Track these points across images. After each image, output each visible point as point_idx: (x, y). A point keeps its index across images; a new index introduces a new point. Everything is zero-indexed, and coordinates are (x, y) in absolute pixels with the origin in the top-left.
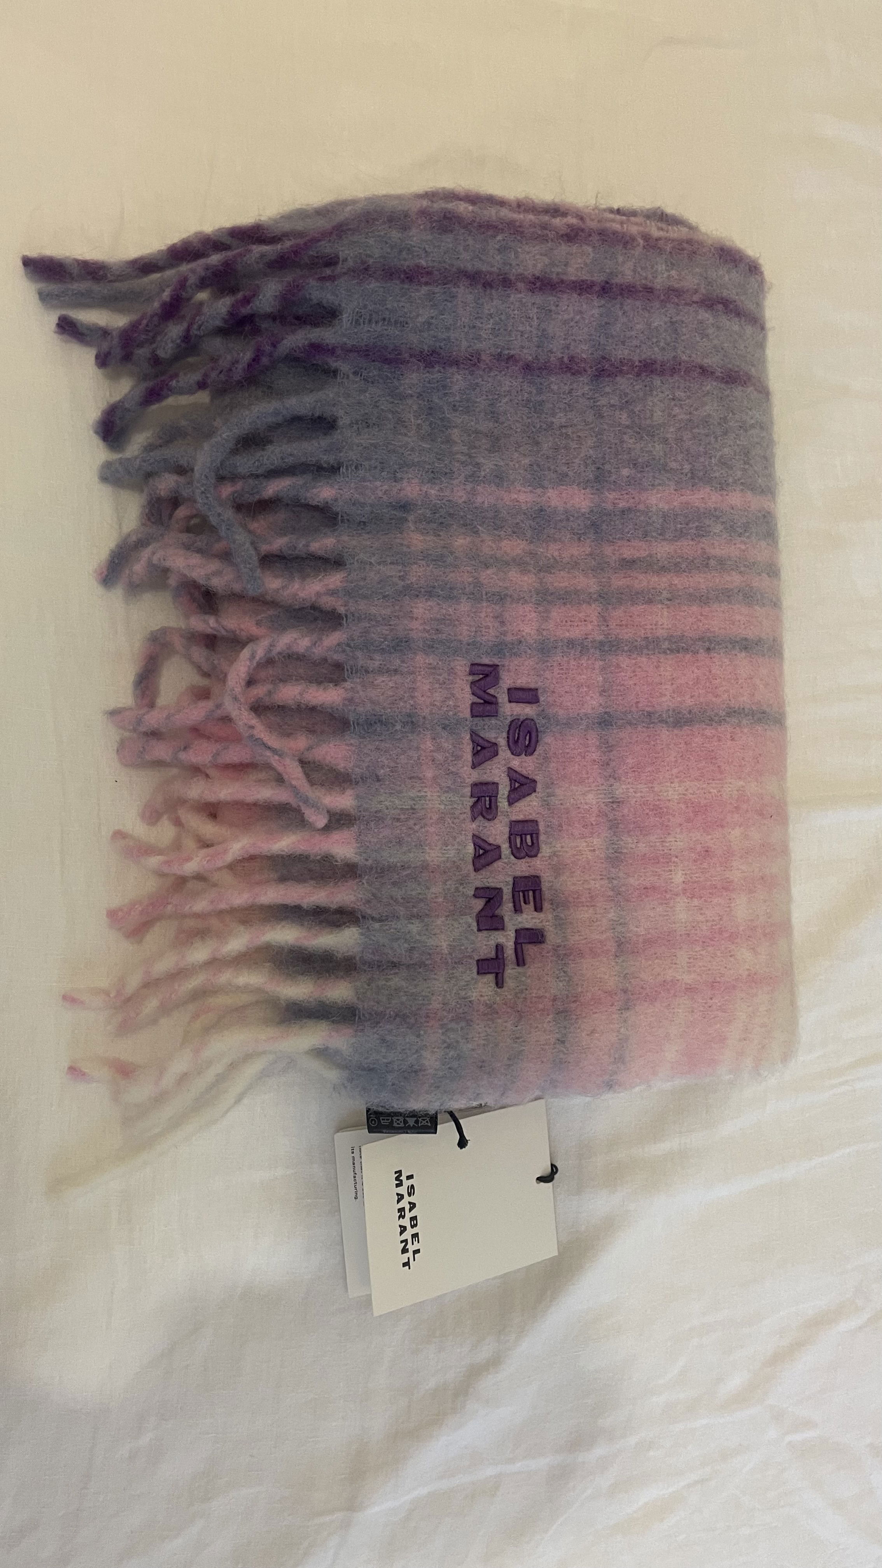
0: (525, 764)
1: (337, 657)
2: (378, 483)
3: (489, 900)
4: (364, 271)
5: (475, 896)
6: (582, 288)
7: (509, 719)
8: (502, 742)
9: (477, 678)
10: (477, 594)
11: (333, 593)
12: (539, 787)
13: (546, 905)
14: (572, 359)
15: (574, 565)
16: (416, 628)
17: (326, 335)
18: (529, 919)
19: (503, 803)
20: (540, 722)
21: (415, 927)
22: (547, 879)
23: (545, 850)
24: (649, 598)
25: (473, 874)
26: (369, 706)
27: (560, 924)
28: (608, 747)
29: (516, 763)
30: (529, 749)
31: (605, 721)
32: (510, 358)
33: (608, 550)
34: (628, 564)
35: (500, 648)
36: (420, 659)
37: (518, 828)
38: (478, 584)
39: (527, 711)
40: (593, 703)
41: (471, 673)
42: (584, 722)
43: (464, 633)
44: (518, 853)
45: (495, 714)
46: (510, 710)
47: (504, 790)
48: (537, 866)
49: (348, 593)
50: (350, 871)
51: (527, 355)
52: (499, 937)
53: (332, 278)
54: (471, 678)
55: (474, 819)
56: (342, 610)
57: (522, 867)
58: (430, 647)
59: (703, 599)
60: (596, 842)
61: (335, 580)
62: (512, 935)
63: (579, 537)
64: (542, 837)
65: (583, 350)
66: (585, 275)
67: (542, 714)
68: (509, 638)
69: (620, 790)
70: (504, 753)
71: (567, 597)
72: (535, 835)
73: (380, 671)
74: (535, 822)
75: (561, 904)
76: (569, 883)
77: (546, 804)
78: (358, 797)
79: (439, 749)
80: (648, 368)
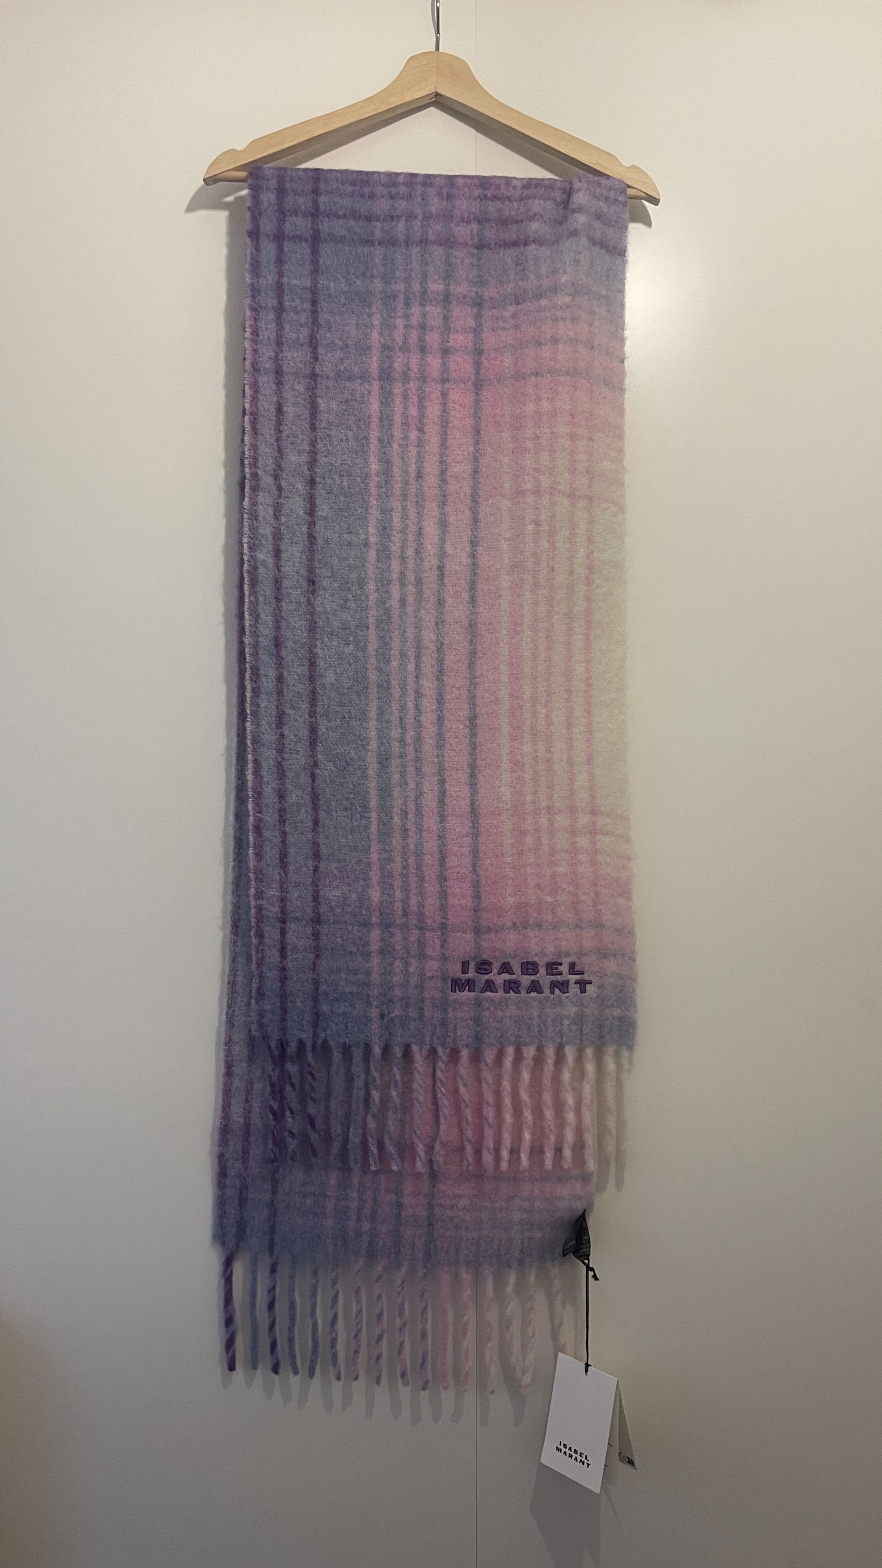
0: (496, 967)
1: (448, 1051)
2: (373, 1027)
3: (555, 986)
4: (283, 1029)
5: (553, 994)
6: (283, 932)
7: (476, 974)
8: (486, 977)
9: (457, 988)
10: (420, 987)
11: (421, 1050)
12: (506, 961)
13: (560, 961)
14: (313, 935)
15: (406, 939)
16: (438, 1015)
17: (309, 1043)
18: (564, 969)
19: (513, 977)
20: (478, 960)
21: (566, 1022)
22: (547, 960)
23: (536, 959)
24: (421, 906)
25: (544, 995)
26: (470, 1040)
27: (567, 955)
28: (489, 929)
29: (495, 971)
30: (489, 964)
31: (477, 931)
32: (314, 965)
33: (398, 922)
34: (405, 913)
35: (444, 979)
36: (451, 1014)
37: (525, 971)
38: (416, 987)
39: (472, 965)
40: (469, 936)
41: (455, 991)
42: (478, 940)
43: (437, 994)
44: (535, 972)
45: (474, 981)
46: (471, 974)
47: (507, 976)
48: (542, 962)
49: (422, 1043)
50: (540, 1049)
51: (312, 956)
52: (572, 982)
53: (287, 1042)
54: (457, 991)
55: (519, 992)
56: (429, 1047)
57: (542, 971)
58: (445, 1011)
59: (422, 879)
60: (531, 935)
61: (415, 1048)
62: (571, 976)
63: (392, 935)
64: (529, 960)
65: (309, 930)
66: (278, 932)
67: (474, 959)
68: (439, 974)
69: (509, 924)
70: (491, 976)
71: (422, 945)
72: (528, 963)
73: (455, 1033)
74: (522, 963)
75: (559, 954)
76: (550, 949)
77: (514, 958)
78: (509, 1045)
79: (488, 1008)
80: (316, 898)
